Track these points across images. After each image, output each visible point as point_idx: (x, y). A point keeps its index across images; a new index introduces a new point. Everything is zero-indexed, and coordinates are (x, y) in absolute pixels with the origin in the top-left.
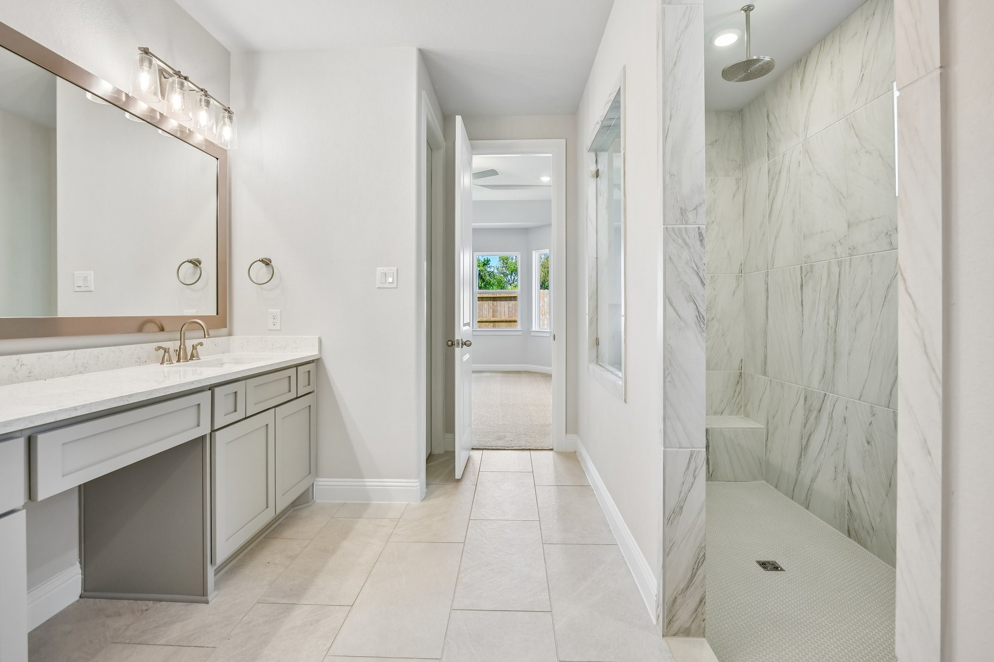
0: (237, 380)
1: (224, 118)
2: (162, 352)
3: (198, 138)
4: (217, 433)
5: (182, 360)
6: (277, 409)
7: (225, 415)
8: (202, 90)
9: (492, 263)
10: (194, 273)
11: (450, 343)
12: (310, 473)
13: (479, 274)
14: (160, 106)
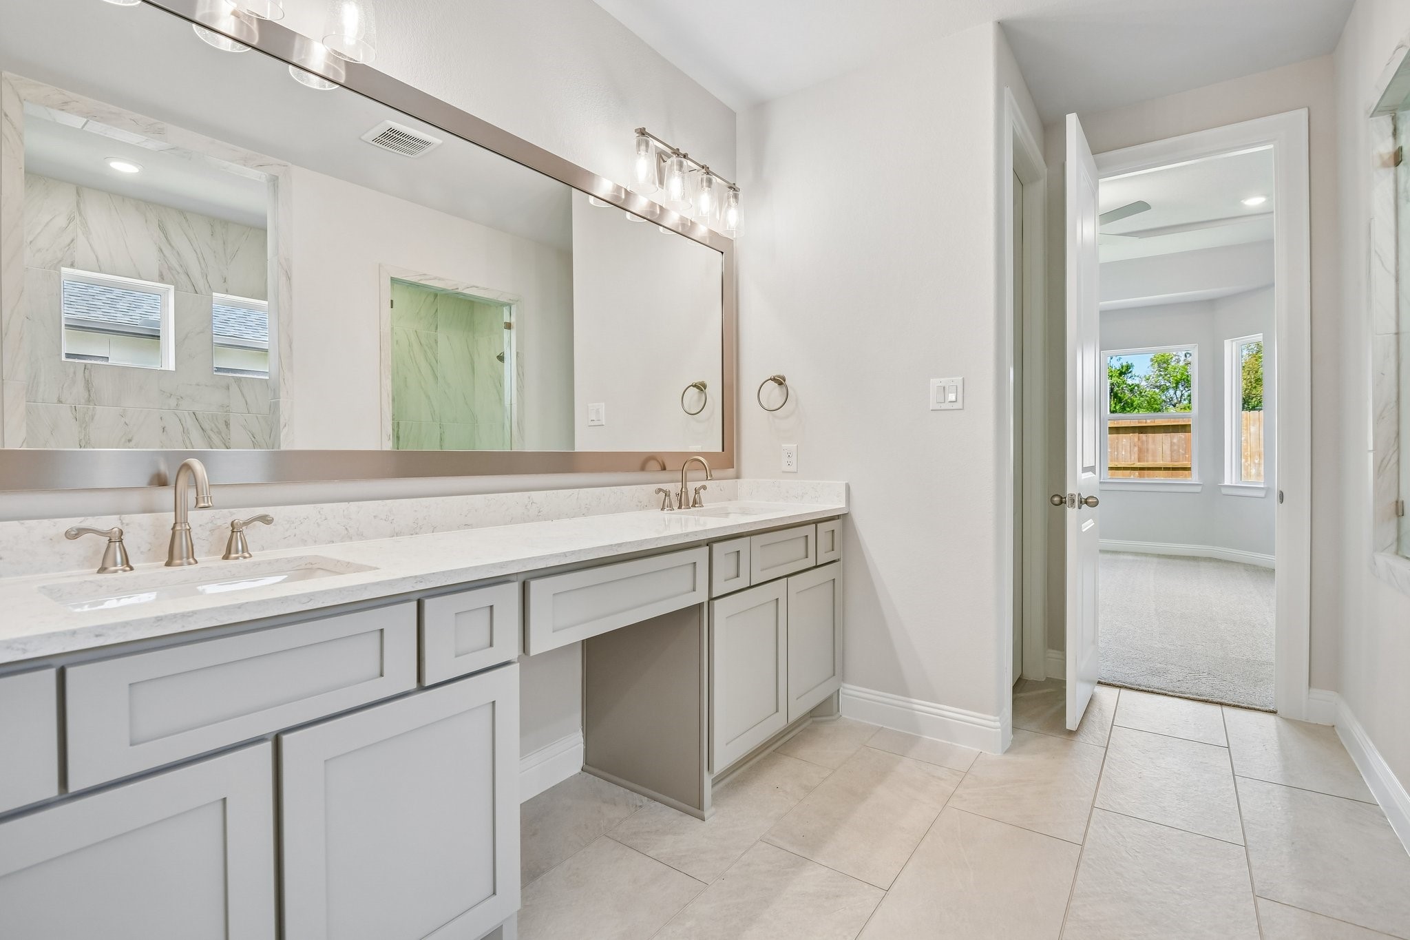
0: (739, 535)
1: (728, 198)
2: (662, 495)
3: (701, 231)
4: (716, 602)
5: (683, 507)
6: (789, 579)
7: (725, 580)
8: (703, 167)
9: (1135, 371)
10: (699, 400)
11: (1056, 499)
12: (834, 675)
13: (1112, 390)
14: (660, 199)
